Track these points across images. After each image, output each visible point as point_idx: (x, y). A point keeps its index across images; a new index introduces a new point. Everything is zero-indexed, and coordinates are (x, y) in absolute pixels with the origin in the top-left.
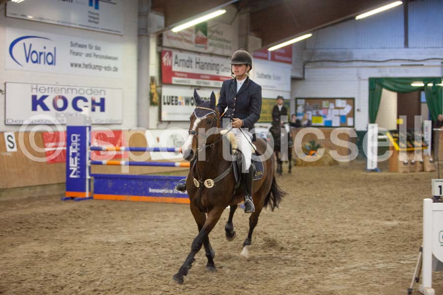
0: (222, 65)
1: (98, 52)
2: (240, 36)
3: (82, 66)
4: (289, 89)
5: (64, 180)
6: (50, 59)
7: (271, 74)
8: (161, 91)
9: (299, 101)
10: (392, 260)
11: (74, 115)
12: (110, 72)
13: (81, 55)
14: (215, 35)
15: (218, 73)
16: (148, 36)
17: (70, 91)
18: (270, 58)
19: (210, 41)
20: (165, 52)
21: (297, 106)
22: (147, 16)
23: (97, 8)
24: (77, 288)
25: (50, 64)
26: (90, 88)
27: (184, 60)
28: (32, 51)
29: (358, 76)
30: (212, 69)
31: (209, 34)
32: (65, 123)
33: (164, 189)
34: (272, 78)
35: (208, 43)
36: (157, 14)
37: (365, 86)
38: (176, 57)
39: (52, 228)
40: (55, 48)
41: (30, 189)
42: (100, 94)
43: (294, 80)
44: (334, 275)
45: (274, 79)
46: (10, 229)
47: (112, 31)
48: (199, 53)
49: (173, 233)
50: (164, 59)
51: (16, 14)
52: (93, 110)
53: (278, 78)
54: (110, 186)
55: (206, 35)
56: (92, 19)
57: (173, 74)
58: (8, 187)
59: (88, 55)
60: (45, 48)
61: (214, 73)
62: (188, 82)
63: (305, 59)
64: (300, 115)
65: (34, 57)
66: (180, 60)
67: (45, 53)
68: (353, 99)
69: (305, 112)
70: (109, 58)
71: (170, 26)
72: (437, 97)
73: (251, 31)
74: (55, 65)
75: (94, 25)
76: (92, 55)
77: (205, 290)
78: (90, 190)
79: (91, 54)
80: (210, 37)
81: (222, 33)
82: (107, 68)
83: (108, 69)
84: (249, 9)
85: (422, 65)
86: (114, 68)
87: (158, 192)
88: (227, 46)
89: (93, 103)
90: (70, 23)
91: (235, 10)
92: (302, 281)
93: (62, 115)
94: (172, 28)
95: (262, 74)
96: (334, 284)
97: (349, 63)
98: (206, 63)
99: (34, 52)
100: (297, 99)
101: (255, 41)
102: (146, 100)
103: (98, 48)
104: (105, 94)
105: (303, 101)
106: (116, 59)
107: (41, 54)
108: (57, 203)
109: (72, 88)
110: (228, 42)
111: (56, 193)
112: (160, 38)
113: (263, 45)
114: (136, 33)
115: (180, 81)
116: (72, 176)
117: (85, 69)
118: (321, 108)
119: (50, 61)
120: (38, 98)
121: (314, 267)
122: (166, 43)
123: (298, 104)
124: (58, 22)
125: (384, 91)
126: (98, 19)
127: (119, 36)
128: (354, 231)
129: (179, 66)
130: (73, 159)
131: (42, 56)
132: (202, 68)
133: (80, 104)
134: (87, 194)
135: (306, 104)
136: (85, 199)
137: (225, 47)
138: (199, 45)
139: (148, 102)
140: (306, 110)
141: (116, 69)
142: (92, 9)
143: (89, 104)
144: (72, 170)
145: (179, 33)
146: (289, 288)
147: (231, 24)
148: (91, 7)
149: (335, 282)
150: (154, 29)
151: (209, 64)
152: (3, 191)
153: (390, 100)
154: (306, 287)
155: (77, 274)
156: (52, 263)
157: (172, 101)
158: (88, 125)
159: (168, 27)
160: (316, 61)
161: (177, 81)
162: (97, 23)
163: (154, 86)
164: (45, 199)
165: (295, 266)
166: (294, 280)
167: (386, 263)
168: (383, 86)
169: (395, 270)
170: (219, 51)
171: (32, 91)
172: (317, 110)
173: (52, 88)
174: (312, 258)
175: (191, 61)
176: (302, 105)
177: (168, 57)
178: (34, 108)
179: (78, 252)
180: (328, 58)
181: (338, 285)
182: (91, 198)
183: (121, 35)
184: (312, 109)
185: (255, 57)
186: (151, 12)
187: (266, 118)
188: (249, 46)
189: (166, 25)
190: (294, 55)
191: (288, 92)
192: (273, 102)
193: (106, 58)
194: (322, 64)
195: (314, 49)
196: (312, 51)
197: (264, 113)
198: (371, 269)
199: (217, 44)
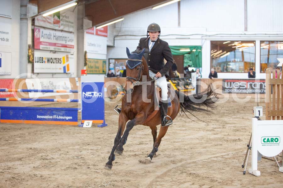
0: (68, 38)
2: (78, 19)
4: (106, 53)
7: (96, 43)
8: (34, 54)
9: (111, 60)
12: (4, 41)
14: (64, 18)
15: (66, 43)
16: (27, 19)
18: (95, 33)
19: (61, 22)
21: (109, 64)
22: (26, 6)
27: (47, 34)
30: (62, 40)
31: (61, 18)
33: (46, 116)
34: (96, 46)
35: (60, 24)
36: (33, 5)
38: (42, 32)
43: (109, 47)
47: (6, 15)
48: (55, 30)
50: (36, 34)
53: (100, 46)
54: (11, 114)
55: (59, 18)
57: (40, 43)
61: (64, 43)
62: (49, 48)
63: (115, 34)
66: (45, 34)
69: (115, 67)
70: (4, 33)
72: (199, 59)
73: (85, 16)
80: (61, 20)
81: (68, 17)
82: (3, 39)
84: (84, 2)
85: (189, 38)
86: (7, 39)
87: (43, 118)
88: (71, 26)
94: (43, 14)
95: (91, 44)
98: (59, 36)
100: (109, 59)
101: (87, 22)
102: (25, 59)
105: (114, 60)
106: (7, 33)
110: (72, 23)
112: (33, 20)
113: (93, 25)
114: (19, 18)
115: (45, 48)
122: (37, 23)
123: (110, 62)
127: (9, 19)
129: (44, 38)
132: (57, 39)
135: (115, 63)
137: (70, 26)
138: (55, 25)
139: (27, 61)
140: (115, 65)
141: (7, 40)
147: (73, 12)
150: (31, 15)
151: (61, 37)
157: (40, 60)
159: (40, 14)
160: (122, 36)
161: (43, 48)
163: (30, 51)
170: (66, 29)
172: (122, 66)
175: (51, 35)
176: (113, 63)
177: (38, 32)
180: (130, 34)
183: (11, 18)
184: (119, 65)
185: (87, 33)
186: (29, 4)
187: (92, 71)
188: (84, 25)
189: (38, 13)
190: (109, 32)
191: (105, 54)
192: (97, 61)
193: (2, 33)
194: (126, 37)
195: (121, 28)
196: (119, 29)
197: (91, 68)
198: (209, 161)
199: (65, 24)
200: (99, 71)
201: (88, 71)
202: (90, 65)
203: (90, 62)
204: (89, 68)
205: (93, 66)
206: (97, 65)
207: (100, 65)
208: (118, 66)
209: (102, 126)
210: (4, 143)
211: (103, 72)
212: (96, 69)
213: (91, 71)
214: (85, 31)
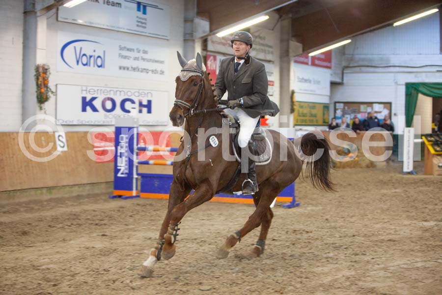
1: (145, 56)
2: (282, 41)
3: (130, 69)
4: (328, 93)
5: (112, 179)
6: (99, 62)
7: (311, 79)
9: (337, 105)
10: (430, 259)
11: (122, 117)
12: (156, 75)
13: (128, 59)
14: (258, 40)
16: (193, 41)
17: (118, 93)
18: (310, 63)
20: (210, 56)
21: (335, 110)
22: (192, 21)
23: (144, 13)
24: (128, 281)
25: (99, 67)
26: (137, 91)
28: (82, 53)
29: (395, 81)
32: (113, 123)
34: (312, 82)
36: (202, 19)
37: (402, 91)
39: (101, 225)
40: (104, 52)
41: (79, 187)
42: (147, 97)
43: (333, 84)
44: (375, 272)
45: (314, 83)
46: (61, 225)
47: (159, 35)
49: (218, 231)
50: (209, 63)
51: (67, 19)
52: (140, 111)
53: (318, 82)
54: (156, 185)
56: (140, 24)
58: (59, 185)
59: (136, 59)
60: (94, 51)
63: (344, 64)
64: (339, 118)
65: (85, 60)
67: (94, 56)
68: (390, 103)
69: (343, 115)
70: (156, 61)
71: (216, 31)
73: (292, 36)
74: (104, 67)
75: (141, 29)
76: (140, 58)
77: (251, 286)
78: (137, 189)
79: (138, 58)
81: (264, 38)
82: (154, 72)
83: (156, 72)
84: (290, 15)
86: (161, 71)
88: (269, 51)
89: (141, 105)
90: (119, 28)
91: (277, 16)
92: (344, 278)
93: (111, 116)
94: (217, 33)
95: (303, 79)
96: (374, 281)
97: (386, 68)
99: (84, 55)
100: (335, 103)
101: (295, 46)
103: (145, 52)
104: (152, 96)
105: (342, 105)
106: (162, 62)
107: (91, 57)
108: (105, 201)
109: (121, 90)
110: (271, 47)
111: (104, 191)
112: (205, 42)
113: (303, 50)
114: (182, 39)
116: (119, 175)
117: (133, 72)
118: (359, 112)
119: (99, 64)
120: (88, 99)
121: (355, 265)
122: (210, 47)
123: (337, 107)
124: (108, 26)
125: (420, 96)
126: (145, 23)
127: (166, 41)
128: (392, 232)
130: (121, 159)
131: (92, 59)
133: (128, 105)
134: (134, 193)
135: (344, 108)
136: (132, 197)
137: (267, 52)
140: (344, 113)
141: (162, 73)
142: (140, 14)
143: (137, 105)
144: (120, 170)
145: (223, 38)
146: (331, 284)
147: (273, 30)
148: (138, 12)
149: (375, 279)
150: (199, 34)
152: (53, 189)
153: (426, 104)
154: (348, 283)
155: (128, 268)
156: (103, 258)
158: (135, 126)
159: (213, 33)
160: (355, 67)
162: (145, 27)
164: (94, 197)
165: (337, 263)
166: (336, 277)
167: (425, 261)
168: (418, 91)
169: (433, 269)
170: (261, 56)
171: (82, 93)
172: (356, 114)
173: (101, 90)
174: (353, 256)
176: (341, 109)
177: (213, 61)
178: (84, 110)
179: (128, 248)
180: (366, 64)
181: (379, 282)
182: (137, 196)
183: (167, 40)
184: (350, 112)
185: (296, 62)
186: (197, 18)
187: (305, 121)
188: (291, 51)
189: (211, 30)
190: (334, 60)
191: (327, 96)
192: (313, 105)
193: (153, 62)
194: (360, 69)
195: (353, 55)
196: (351, 56)
197: (304, 116)
198: (410, 267)
199: (259, 49)
200: (317, 121)
201: (299, 121)
202: (301, 112)
203: (302, 107)
204: (300, 116)
205: (306, 114)
206: (314, 112)
207: (319, 112)
208: (349, 114)
209: (289, 207)
210: (120, 229)
211: (324, 122)
212: (312, 118)
213: (302, 121)
214: (292, 59)
